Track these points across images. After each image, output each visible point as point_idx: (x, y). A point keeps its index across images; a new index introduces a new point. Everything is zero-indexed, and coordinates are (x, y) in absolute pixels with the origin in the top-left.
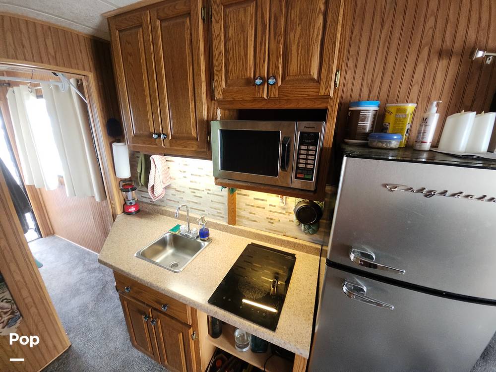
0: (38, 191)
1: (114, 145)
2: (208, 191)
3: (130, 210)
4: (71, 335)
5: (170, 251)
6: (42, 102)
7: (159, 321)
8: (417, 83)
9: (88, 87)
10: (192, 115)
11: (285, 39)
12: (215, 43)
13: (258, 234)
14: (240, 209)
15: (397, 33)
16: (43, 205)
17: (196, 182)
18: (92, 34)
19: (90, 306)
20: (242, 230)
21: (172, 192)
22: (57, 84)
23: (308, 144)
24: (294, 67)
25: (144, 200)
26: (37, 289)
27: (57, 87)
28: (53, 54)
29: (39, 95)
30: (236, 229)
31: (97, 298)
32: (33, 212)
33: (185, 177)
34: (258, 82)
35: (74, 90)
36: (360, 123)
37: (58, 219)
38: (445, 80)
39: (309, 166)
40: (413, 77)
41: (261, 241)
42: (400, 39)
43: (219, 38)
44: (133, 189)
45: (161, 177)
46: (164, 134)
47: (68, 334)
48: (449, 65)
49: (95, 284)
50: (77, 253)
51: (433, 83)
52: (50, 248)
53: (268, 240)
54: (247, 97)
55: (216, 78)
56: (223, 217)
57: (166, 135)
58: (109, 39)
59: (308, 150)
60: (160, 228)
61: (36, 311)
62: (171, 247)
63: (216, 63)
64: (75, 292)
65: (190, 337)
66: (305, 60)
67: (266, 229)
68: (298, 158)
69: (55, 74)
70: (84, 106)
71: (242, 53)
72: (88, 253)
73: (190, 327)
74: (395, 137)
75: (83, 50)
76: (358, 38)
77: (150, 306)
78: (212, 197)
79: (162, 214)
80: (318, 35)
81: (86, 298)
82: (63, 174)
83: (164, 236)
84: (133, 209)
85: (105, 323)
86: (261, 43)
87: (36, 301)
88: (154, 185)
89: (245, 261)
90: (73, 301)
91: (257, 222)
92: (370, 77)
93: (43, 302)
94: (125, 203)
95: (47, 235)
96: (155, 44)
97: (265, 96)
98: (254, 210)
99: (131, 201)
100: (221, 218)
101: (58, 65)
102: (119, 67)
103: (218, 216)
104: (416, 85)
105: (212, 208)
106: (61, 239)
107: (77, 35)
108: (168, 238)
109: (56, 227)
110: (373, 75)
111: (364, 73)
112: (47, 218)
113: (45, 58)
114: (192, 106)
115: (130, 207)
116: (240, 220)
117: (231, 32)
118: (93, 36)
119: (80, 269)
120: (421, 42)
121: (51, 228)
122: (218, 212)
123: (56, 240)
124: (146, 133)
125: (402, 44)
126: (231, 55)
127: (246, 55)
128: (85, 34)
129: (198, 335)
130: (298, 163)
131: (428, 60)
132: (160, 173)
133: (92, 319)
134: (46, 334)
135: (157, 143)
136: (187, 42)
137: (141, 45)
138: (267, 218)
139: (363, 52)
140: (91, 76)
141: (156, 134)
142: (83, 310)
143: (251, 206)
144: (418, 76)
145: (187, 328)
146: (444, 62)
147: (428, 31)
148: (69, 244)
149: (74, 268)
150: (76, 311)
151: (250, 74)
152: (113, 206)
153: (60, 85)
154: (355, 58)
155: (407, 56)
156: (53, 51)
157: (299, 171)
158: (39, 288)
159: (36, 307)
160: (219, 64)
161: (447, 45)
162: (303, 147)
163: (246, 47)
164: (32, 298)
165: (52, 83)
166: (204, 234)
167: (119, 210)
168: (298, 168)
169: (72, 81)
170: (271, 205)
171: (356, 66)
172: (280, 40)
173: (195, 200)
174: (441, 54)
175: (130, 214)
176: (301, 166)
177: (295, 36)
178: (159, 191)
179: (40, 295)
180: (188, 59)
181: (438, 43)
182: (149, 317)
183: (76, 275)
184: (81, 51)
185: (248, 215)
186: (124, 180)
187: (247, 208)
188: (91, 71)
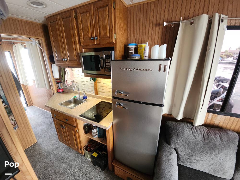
0: (26, 86)
1: (52, 65)
2: (88, 82)
3: (59, 91)
4: (38, 139)
5: (73, 105)
6: (26, 50)
7: (66, 127)
8: (150, 36)
9: (42, 43)
10: (75, 51)
11: (99, 24)
12: (79, 25)
13: (105, 98)
14: (99, 88)
15: (141, 19)
16: (28, 93)
17: (83, 79)
18: (43, 23)
19: (45, 130)
20: (100, 96)
21: (75, 83)
22: (31, 42)
23: (108, 59)
24: (102, 33)
25: (65, 87)
26: (24, 118)
27: (31, 44)
28: (29, 31)
29: (25, 48)
30: (98, 96)
31: (48, 127)
32: (22, 90)
33: (79, 77)
34: (92, 38)
35: (38, 45)
36: (130, 52)
37: (35, 99)
38: (159, 34)
39: (109, 66)
40: (148, 34)
41: (106, 100)
42: (143, 21)
43: (80, 24)
44: (61, 83)
45: (69, 77)
46: (66, 59)
47: (36, 138)
48: (159, 29)
49: (48, 122)
50: (42, 112)
51: (155, 36)
52: (31, 110)
53: (109, 100)
54: (90, 44)
55: (80, 38)
56: (93, 92)
57: (67, 59)
58: (47, 24)
59: (108, 61)
60: (70, 97)
61: (24, 126)
62: (73, 103)
63: (80, 33)
64: (40, 125)
65: (76, 131)
66: (105, 31)
67: (108, 96)
68: (106, 64)
69: (30, 39)
70: (41, 50)
71: (87, 29)
72: (46, 112)
73: (76, 127)
74: (137, 55)
75: (40, 29)
76: (130, 21)
77: (63, 122)
78: (89, 84)
79: (72, 92)
80: (107, 22)
81: (44, 127)
82: (34, 79)
83: (71, 99)
84: (61, 91)
85: (51, 135)
86: (92, 25)
87: (24, 122)
88: (67, 80)
89: (102, 110)
90: (39, 128)
91: (105, 93)
92: (135, 35)
93: (27, 123)
94: (58, 89)
95: (30, 105)
96: (62, 27)
97: (96, 44)
98: (104, 88)
99: (60, 88)
100: (93, 93)
101: (30, 36)
102: (51, 35)
103: (92, 92)
104: (150, 37)
105: (89, 89)
106: (36, 107)
107: (37, 24)
108: (72, 100)
109: (34, 103)
110: (136, 35)
111: (133, 34)
112: (30, 98)
113: (26, 33)
114: (74, 48)
115: (60, 90)
116: (99, 93)
117: (83, 22)
118: (43, 24)
119: (42, 117)
120: (149, 21)
121: (32, 103)
122: (91, 90)
123: (34, 107)
124: (61, 59)
125: (144, 22)
126: (84, 30)
127: (88, 29)
128: (40, 24)
129: (78, 131)
130: (106, 66)
131: (152, 28)
132: (69, 75)
133: (46, 134)
134: (27, 135)
135: (65, 62)
136: (71, 26)
137: (57, 27)
138: (108, 91)
139: (132, 24)
140: (43, 39)
141: (64, 59)
142: (42, 131)
143: (103, 87)
144: (150, 33)
145: (74, 128)
146: (158, 28)
147: (151, 17)
148: (39, 109)
149: (40, 117)
150: (40, 131)
151: (90, 35)
152: (53, 90)
153: (32, 43)
154: (130, 28)
155: (146, 27)
156: (28, 30)
157: (106, 68)
158: (25, 117)
159: (24, 124)
160: (81, 33)
161: (158, 22)
162: (106, 60)
163: (88, 27)
164: (22, 120)
165: (30, 42)
166: (85, 98)
167: (55, 91)
168: (106, 67)
169: (37, 41)
170: (109, 86)
171: (130, 31)
172: (97, 24)
173: (83, 86)
174: (156, 25)
175: (59, 92)
176: (107, 66)
177: (101, 23)
178: (69, 82)
179: (25, 120)
180: (72, 32)
181: (155, 21)
182: (63, 126)
183: (41, 119)
184: (39, 30)
185: (102, 91)
186: (57, 79)
187: (101, 88)
188: (43, 37)
